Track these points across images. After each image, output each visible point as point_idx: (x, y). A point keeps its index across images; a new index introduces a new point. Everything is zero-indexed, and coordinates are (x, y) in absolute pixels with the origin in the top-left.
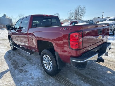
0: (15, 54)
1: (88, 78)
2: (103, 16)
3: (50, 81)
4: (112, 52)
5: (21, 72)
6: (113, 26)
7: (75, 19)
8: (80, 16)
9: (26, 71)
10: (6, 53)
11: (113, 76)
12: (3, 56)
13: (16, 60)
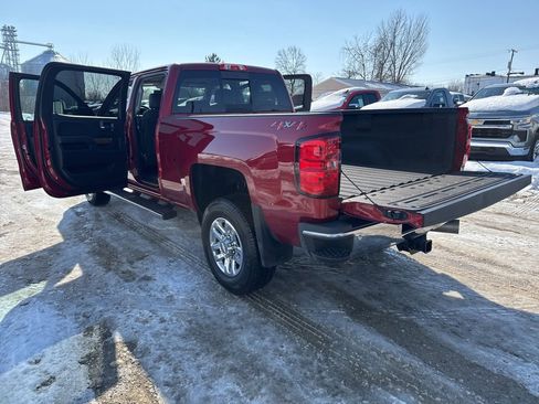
0: (103, 217)
1: (371, 309)
2: (509, 67)
3: (232, 309)
4: (497, 226)
5: (127, 281)
6: (529, 119)
7: (377, 76)
8: (398, 64)
9: (147, 279)
10: (66, 213)
11: (467, 306)
12: (55, 226)
13: (108, 240)
